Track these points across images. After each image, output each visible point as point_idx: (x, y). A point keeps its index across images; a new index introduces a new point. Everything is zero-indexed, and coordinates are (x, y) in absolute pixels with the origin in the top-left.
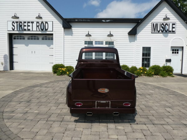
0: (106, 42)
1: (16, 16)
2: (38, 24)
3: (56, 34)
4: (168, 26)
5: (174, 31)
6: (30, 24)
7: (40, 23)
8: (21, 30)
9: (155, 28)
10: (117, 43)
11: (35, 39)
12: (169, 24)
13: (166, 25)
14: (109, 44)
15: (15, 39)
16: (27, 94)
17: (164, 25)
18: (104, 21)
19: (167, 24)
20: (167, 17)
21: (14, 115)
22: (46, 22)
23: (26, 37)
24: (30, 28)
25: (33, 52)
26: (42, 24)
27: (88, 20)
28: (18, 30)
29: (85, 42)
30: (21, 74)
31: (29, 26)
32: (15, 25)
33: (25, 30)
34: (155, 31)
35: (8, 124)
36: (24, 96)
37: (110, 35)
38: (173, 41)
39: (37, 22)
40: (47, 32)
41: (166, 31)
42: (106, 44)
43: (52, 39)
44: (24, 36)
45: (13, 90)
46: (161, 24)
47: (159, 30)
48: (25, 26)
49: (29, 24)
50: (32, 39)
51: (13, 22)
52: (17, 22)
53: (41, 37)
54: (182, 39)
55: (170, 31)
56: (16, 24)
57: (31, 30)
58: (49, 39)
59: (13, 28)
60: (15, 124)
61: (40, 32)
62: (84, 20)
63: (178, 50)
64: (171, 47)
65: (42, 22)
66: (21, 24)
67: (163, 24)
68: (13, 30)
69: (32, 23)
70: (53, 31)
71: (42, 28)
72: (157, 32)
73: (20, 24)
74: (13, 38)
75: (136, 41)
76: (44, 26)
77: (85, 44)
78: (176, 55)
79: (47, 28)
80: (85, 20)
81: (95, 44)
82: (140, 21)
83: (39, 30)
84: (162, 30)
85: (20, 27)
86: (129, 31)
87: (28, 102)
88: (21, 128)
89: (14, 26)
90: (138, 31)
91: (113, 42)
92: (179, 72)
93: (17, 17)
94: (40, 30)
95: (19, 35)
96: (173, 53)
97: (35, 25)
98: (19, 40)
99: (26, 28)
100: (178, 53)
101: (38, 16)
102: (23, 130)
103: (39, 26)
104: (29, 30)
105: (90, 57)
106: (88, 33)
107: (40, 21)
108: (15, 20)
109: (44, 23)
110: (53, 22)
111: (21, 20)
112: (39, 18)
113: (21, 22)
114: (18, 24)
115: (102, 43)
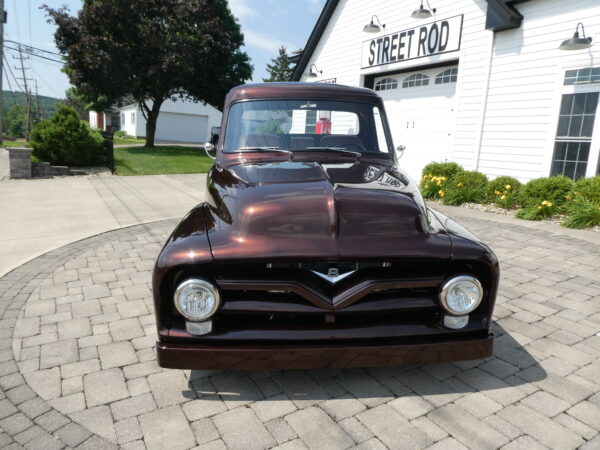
1: (376, 23)
2: (423, 34)
3: (468, 58)
7: (429, 28)
8: (385, 61)
11: (418, 84)
15: (378, 89)
22: (444, 24)
23: (400, 79)
24: (404, 51)
25: (410, 125)
26: (434, 31)
28: (380, 62)
29: (568, 73)
32: (375, 50)
33: (393, 59)
39: (423, 29)
40: (444, 57)
43: (454, 79)
44: (392, 77)
48: (395, 47)
49: (403, 40)
52: (379, 41)
56: (377, 45)
57: (406, 57)
59: (372, 59)
61: (426, 61)
65: (435, 27)
66: (387, 43)
69: (411, 33)
70: (459, 50)
71: (432, 46)
73: (384, 44)
74: (375, 89)
76: (438, 37)
77: (567, 83)
79: (443, 44)
83: (425, 52)
85: (385, 54)
89: (372, 52)
93: (377, 27)
94: (427, 53)
95: (386, 77)
97: (416, 38)
98: (385, 92)
99: (395, 53)
101: (419, 8)
103: (424, 40)
104: (401, 57)
105: (580, 139)
106: (577, 34)
107: (427, 22)
108: (376, 36)
109: (439, 25)
110: (463, 16)
111: (388, 32)
112: (423, 12)
113: (387, 39)
114: (382, 44)
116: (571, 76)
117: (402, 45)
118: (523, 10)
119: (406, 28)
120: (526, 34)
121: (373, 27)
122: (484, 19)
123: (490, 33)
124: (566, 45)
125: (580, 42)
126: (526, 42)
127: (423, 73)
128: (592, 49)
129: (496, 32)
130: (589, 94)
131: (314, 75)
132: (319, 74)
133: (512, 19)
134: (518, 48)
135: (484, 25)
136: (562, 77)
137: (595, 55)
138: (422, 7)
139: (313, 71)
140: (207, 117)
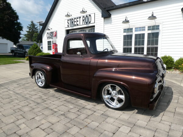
0: (149, 27)
3: (97, 25)
7: (85, 16)
8: (73, 26)
10: (164, 26)
14: (153, 29)
22: (90, 15)
23: (78, 31)
24: (78, 23)
26: (87, 17)
28: (71, 26)
29: (124, 30)
32: (69, 22)
33: (75, 25)
39: (84, 17)
40: (90, 25)
42: (148, 30)
44: (75, 30)
52: (70, 20)
53: (87, 30)
56: (70, 21)
57: (79, 25)
59: (68, 25)
61: (85, 26)
62: (122, 5)
65: (87, 16)
66: (73, 20)
69: (80, 18)
70: (94, 23)
71: (87, 22)
76: (88, 19)
77: (124, 32)
80: (124, 5)
81: (136, 31)
91: (159, 26)
94: (85, 24)
95: (73, 31)
99: (76, 23)
103: (84, 20)
104: (78, 25)
105: (129, 47)
106: (126, 19)
107: (85, 15)
108: (69, 18)
109: (88, 16)
110: (95, 13)
111: (73, 17)
112: (83, 12)
115: (143, 28)
116: (125, 30)
117: (77, 21)
118: (111, 13)
119: (78, 16)
120: (112, 19)
121: (68, 15)
122: (101, 15)
123: (103, 19)
124: (123, 22)
125: (127, 21)
126: (113, 21)
127: (84, 29)
128: (129, 23)
129: (104, 18)
130: (130, 35)
131: (49, 30)
132: (51, 29)
133: (109, 15)
134: (111, 23)
135: (101, 16)
136: (123, 31)
137: (130, 25)
138: (83, 10)
139: (49, 28)
140: (7, 44)
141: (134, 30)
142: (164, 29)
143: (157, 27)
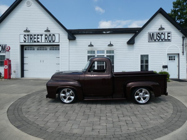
0: (107, 51)
1: (27, 30)
2: (46, 37)
3: (62, 45)
4: (163, 35)
5: (170, 40)
6: (40, 37)
7: (48, 35)
8: (31, 42)
9: (151, 37)
10: (117, 51)
11: (43, 50)
12: (165, 33)
13: (162, 35)
14: (110, 53)
15: (26, 49)
16: (38, 96)
17: (160, 35)
18: (104, 32)
19: (162, 33)
20: (162, 27)
21: (30, 110)
22: (54, 35)
23: (36, 48)
24: (39, 40)
25: (42, 61)
26: (50, 36)
27: (91, 32)
28: (29, 42)
29: (88, 51)
30: (32, 81)
31: (39, 38)
33: (35, 42)
34: (151, 40)
35: (26, 116)
36: (36, 98)
37: (111, 45)
38: (169, 49)
39: (46, 35)
40: (54, 44)
41: (162, 40)
42: (107, 53)
43: (59, 49)
45: (26, 93)
46: (157, 33)
47: (155, 39)
48: (35, 38)
49: (38, 37)
50: (41, 50)
51: (25, 35)
52: (28, 35)
53: (48, 48)
54: (178, 46)
55: (166, 40)
56: (27, 37)
57: (40, 42)
58: (56, 50)
59: (25, 40)
60: (31, 116)
61: (48, 44)
62: (86, 32)
63: (174, 57)
64: (168, 54)
67: (159, 33)
68: (25, 42)
69: (41, 35)
70: (59, 42)
71: (50, 40)
72: (154, 41)
73: (30, 37)
74: (24, 50)
75: (134, 49)
76: (52, 38)
77: (88, 53)
78: (173, 62)
79: (54, 40)
80: (88, 32)
81: (97, 53)
82: (137, 32)
83: (47, 41)
84: (159, 39)
85: (31, 40)
86: (128, 41)
87: (39, 102)
88: (36, 119)
89: (25, 38)
90: (135, 40)
91: (113, 51)
92: (176, 77)
95: (30, 46)
96: (170, 59)
97: (43, 37)
98: (29, 51)
99: (36, 40)
100: (174, 59)
101: (46, 30)
102: (38, 119)
103: (47, 38)
104: (38, 42)
106: (91, 44)
107: (48, 33)
108: (27, 33)
109: (52, 35)
110: (59, 34)
111: (32, 33)
113: (31, 35)
114: (29, 37)
115: (103, 52)
120: (77, 41)
123: (68, 40)
124: (89, 46)
126: (78, 43)
127: (45, 47)
128: (93, 47)
130: (93, 56)
141: (96, 52)
142: (117, 53)
143: (113, 52)
